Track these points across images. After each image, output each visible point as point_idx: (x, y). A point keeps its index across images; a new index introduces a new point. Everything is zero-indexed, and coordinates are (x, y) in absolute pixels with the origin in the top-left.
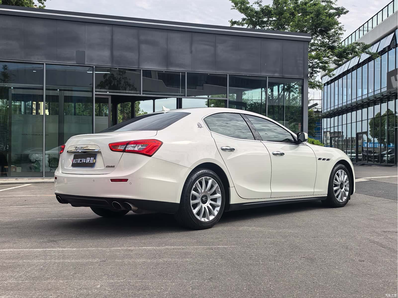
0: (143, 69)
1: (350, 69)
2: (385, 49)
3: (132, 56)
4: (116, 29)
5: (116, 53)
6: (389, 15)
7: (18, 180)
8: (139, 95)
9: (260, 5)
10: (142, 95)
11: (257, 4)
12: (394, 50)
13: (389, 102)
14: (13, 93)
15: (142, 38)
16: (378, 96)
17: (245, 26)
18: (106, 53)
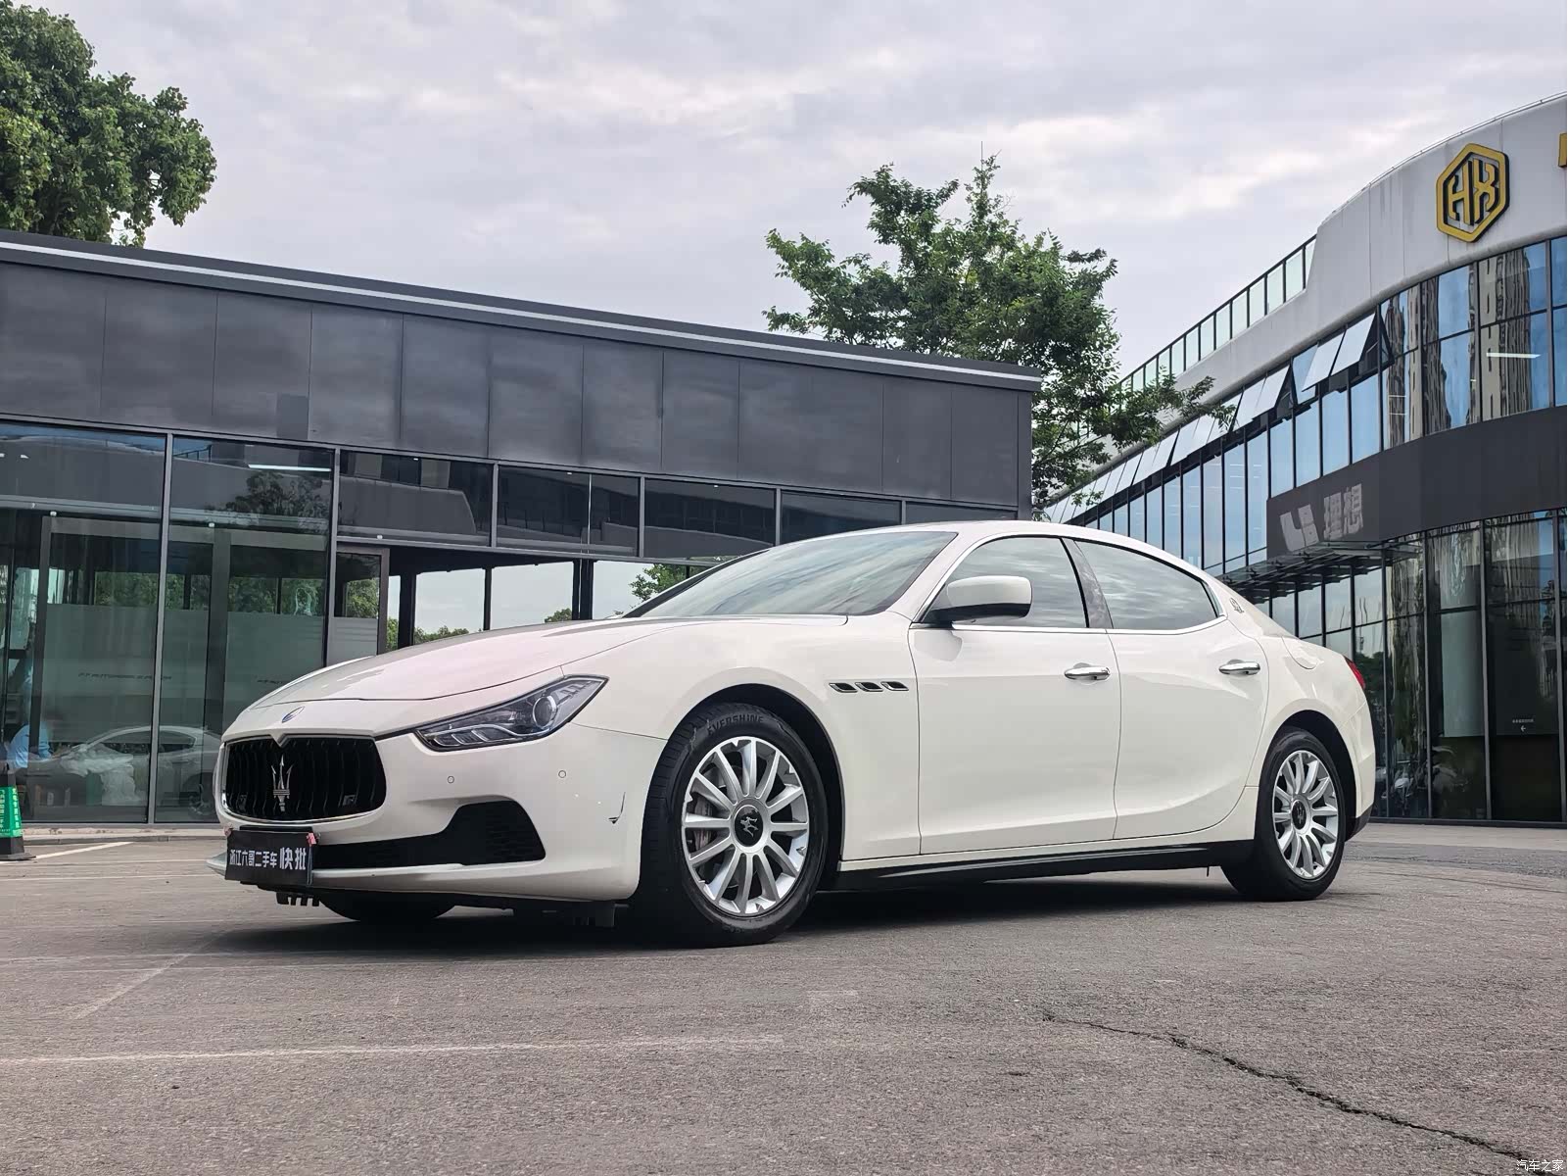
0: (500, 462)
1: (1140, 483)
2: (1257, 420)
3: (466, 418)
4: (415, 329)
5: (413, 408)
6: (1271, 308)
7: (60, 833)
8: (485, 548)
9: (865, 268)
10: (494, 549)
11: (852, 263)
12: (1287, 424)
13: (1274, 600)
14: (56, 531)
15: (499, 360)
16: (1241, 577)
17: (817, 333)
18: (380, 407)
